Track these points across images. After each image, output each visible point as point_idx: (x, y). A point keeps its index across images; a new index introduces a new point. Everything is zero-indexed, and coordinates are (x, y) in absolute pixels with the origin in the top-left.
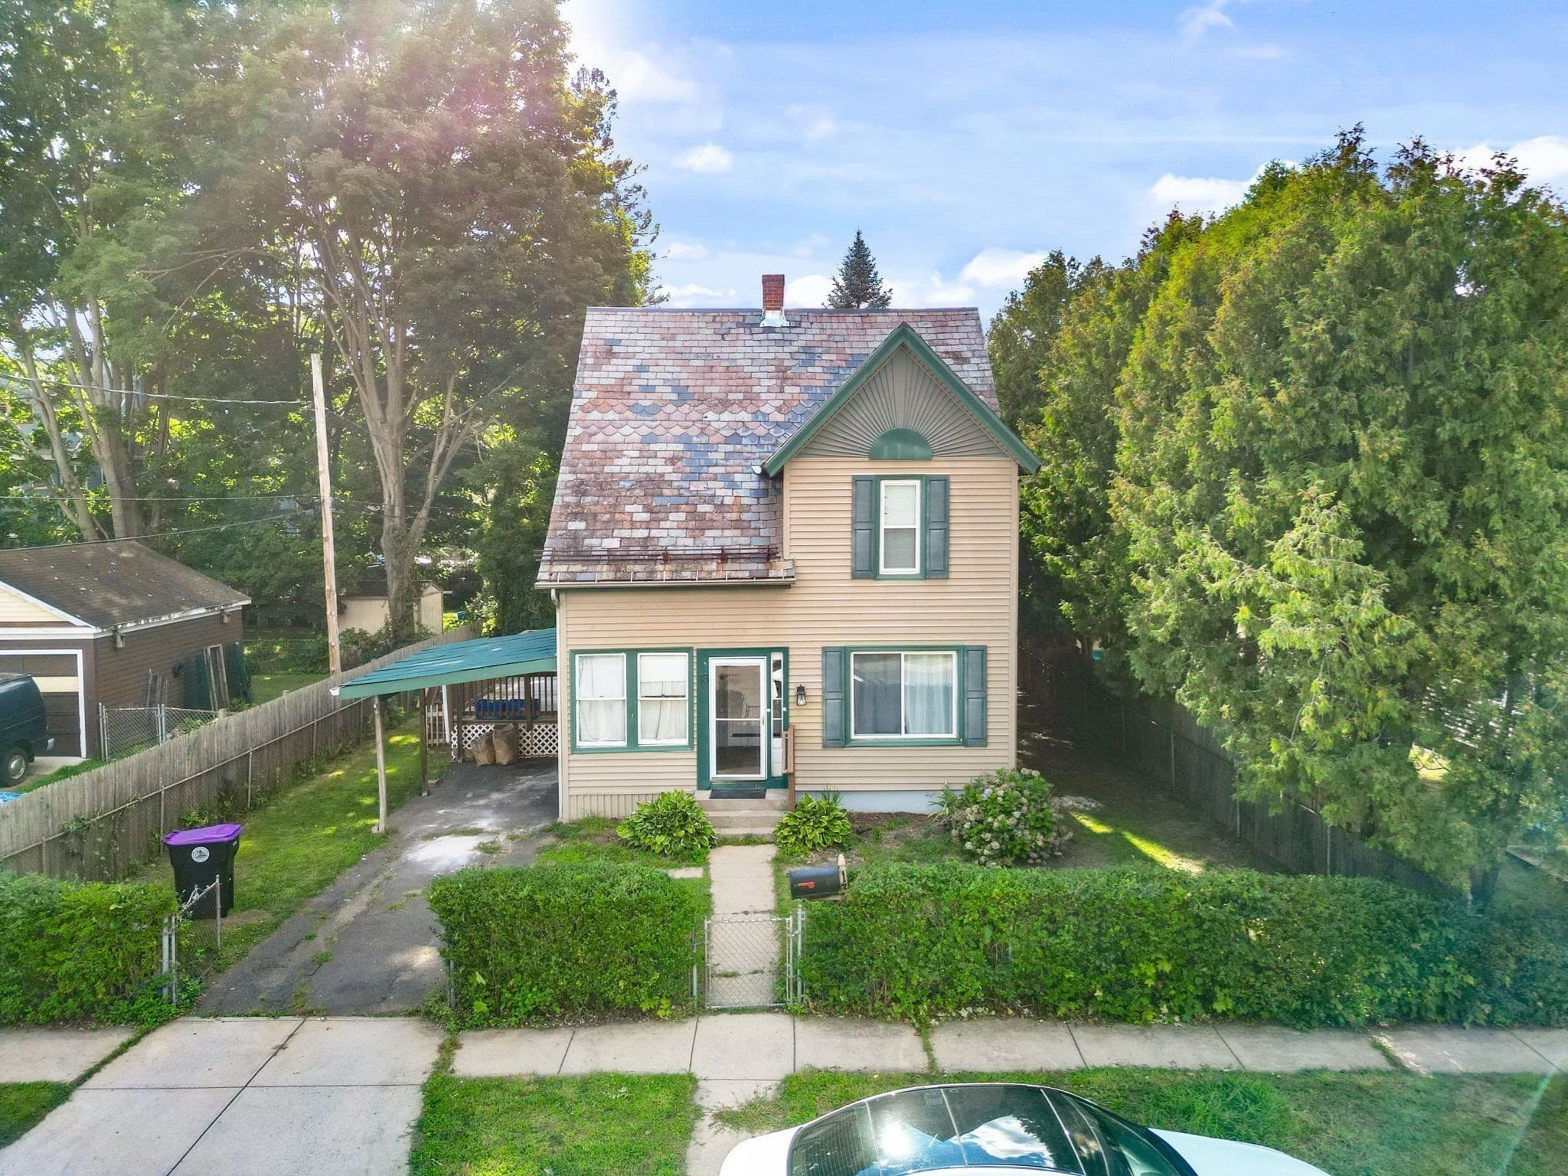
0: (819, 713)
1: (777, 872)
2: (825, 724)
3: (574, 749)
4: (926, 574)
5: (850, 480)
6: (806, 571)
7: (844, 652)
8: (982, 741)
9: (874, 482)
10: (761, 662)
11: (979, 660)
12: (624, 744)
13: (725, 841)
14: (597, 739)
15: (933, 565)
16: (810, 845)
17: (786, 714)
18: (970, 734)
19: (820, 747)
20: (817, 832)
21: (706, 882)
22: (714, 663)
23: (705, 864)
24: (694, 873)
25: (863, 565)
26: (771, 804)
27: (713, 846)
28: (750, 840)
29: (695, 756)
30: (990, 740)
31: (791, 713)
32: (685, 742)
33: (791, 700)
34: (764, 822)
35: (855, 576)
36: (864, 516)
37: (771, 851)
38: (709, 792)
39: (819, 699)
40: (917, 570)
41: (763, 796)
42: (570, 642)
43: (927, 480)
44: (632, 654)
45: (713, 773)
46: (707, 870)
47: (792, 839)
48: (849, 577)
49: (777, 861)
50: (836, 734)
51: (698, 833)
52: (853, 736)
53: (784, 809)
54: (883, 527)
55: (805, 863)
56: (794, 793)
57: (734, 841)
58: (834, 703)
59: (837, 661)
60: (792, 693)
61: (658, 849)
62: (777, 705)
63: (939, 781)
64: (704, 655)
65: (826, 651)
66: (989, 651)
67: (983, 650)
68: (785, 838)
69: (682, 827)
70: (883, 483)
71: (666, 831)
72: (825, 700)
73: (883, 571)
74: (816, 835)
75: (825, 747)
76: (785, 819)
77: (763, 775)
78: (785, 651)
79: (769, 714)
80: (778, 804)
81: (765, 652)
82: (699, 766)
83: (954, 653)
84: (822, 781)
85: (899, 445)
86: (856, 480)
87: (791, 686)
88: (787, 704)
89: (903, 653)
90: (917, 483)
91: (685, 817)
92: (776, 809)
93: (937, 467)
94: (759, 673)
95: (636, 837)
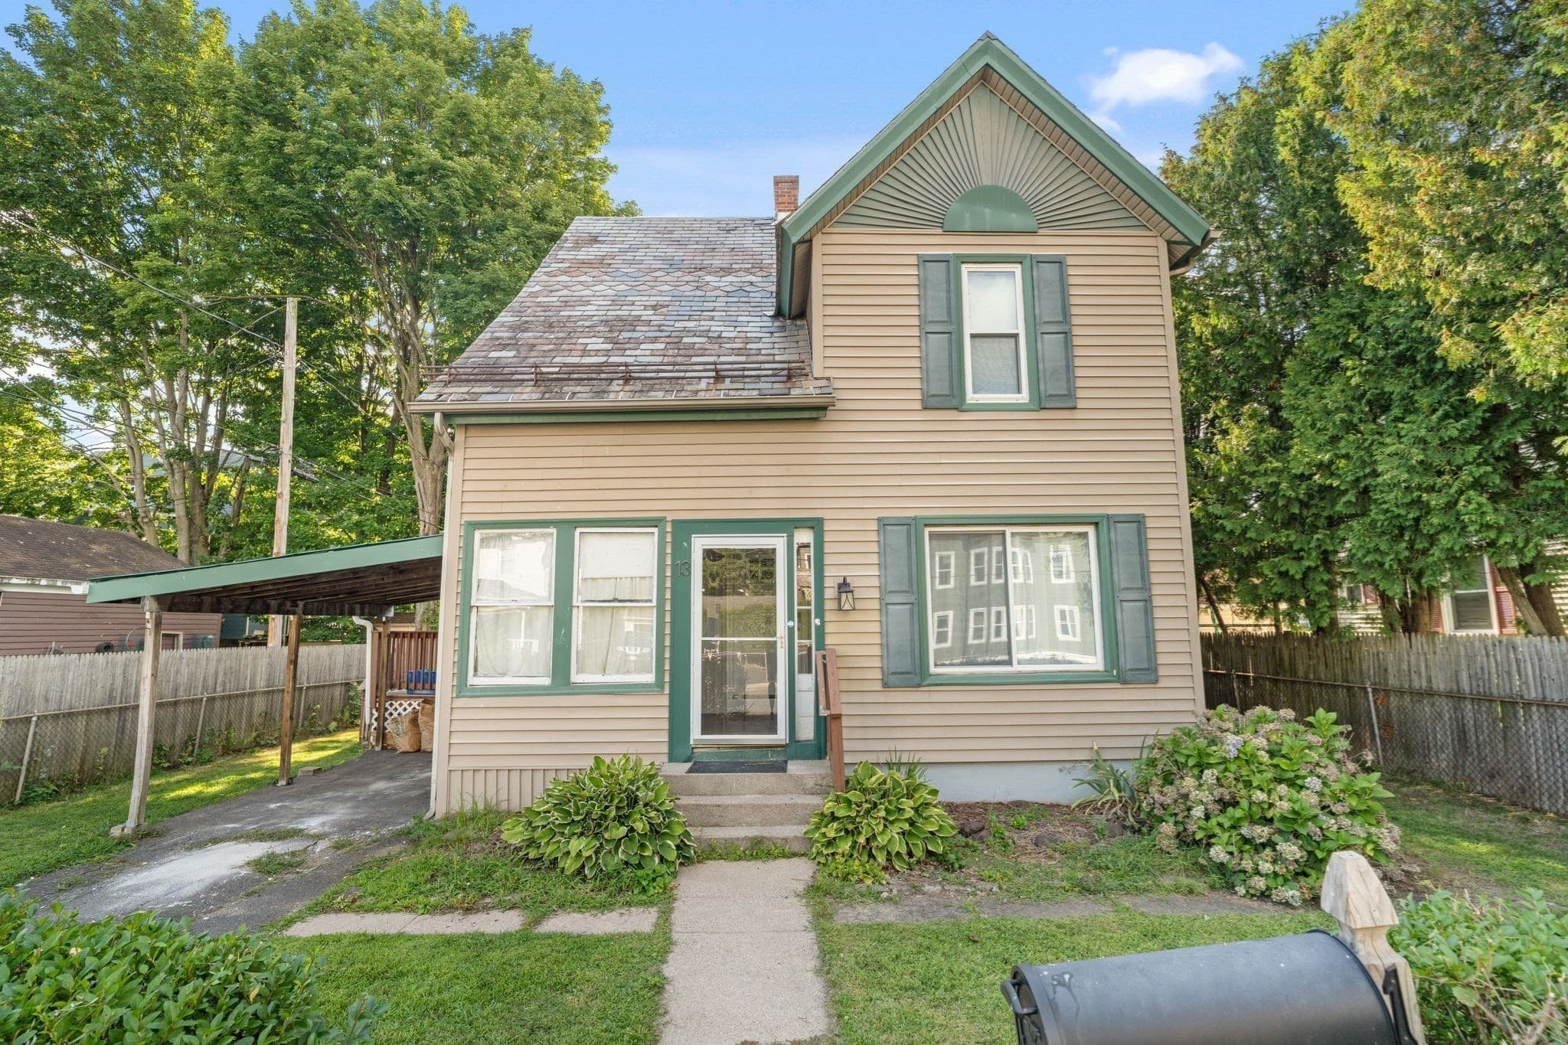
0: (876, 627)
1: (821, 919)
2: (885, 646)
3: (462, 688)
4: (1041, 402)
5: (914, 260)
6: (846, 396)
7: (912, 527)
8: (1148, 674)
9: (951, 265)
10: (777, 543)
11: (1134, 540)
12: (546, 681)
13: (712, 852)
14: (504, 675)
15: (1050, 388)
16: (881, 858)
17: (821, 632)
18: (1128, 662)
19: (878, 686)
20: (894, 830)
21: (660, 944)
22: (700, 544)
23: (666, 901)
24: (640, 920)
25: (940, 387)
26: (798, 780)
27: (686, 861)
28: (758, 850)
29: (665, 701)
30: (1162, 672)
31: (829, 628)
32: (650, 678)
33: (829, 605)
34: (786, 815)
35: (928, 404)
36: (937, 312)
37: (801, 871)
38: (688, 765)
39: (876, 605)
40: (1024, 397)
41: (784, 770)
42: (467, 508)
43: (1031, 264)
44: (566, 528)
45: (696, 733)
46: (666, 914)
47: (845, 846)
48: (918, 406)
49: (814, 891)
50: (905, 664)
51: (655, 832)
52: (933, 670)
53: (821, 791)
54: (968, 330)
55: (877, 897)
56: (839, 766)
57: (728, 852)
58: (900, 613)
59: (903, 542)
60: (830, 593)
61: (570, 865)
62: (804, 617)
63: (1087, 743)
64: (684, 529)
65: (883, 524)
66: (1149, 523)
67: (1139, 521)
68: (830, 843)
69: (621, 820)
70: (965, 269)
71: (593, 827)
72: (884, 605)
73: (971, 397)
74: (892, 838)
75: (886, 685)
76: (829, 806)
77: (781, 735)
78: (816, 525)
79: (791, 630)
80: (810, 783)
81: (786, 526)
82: (671, 719)
83: (1091, 530)
84: (884, 746)
85: (987, 210)
86: (924, 261)
87: (828, 583)
88: (820, 613)
89: (1009, 530)
90: (1017, 269)
91: (633, 801)
92: (805, 792)
93: (1046, 245)
94: (773, 562)
95: (532, 843)
